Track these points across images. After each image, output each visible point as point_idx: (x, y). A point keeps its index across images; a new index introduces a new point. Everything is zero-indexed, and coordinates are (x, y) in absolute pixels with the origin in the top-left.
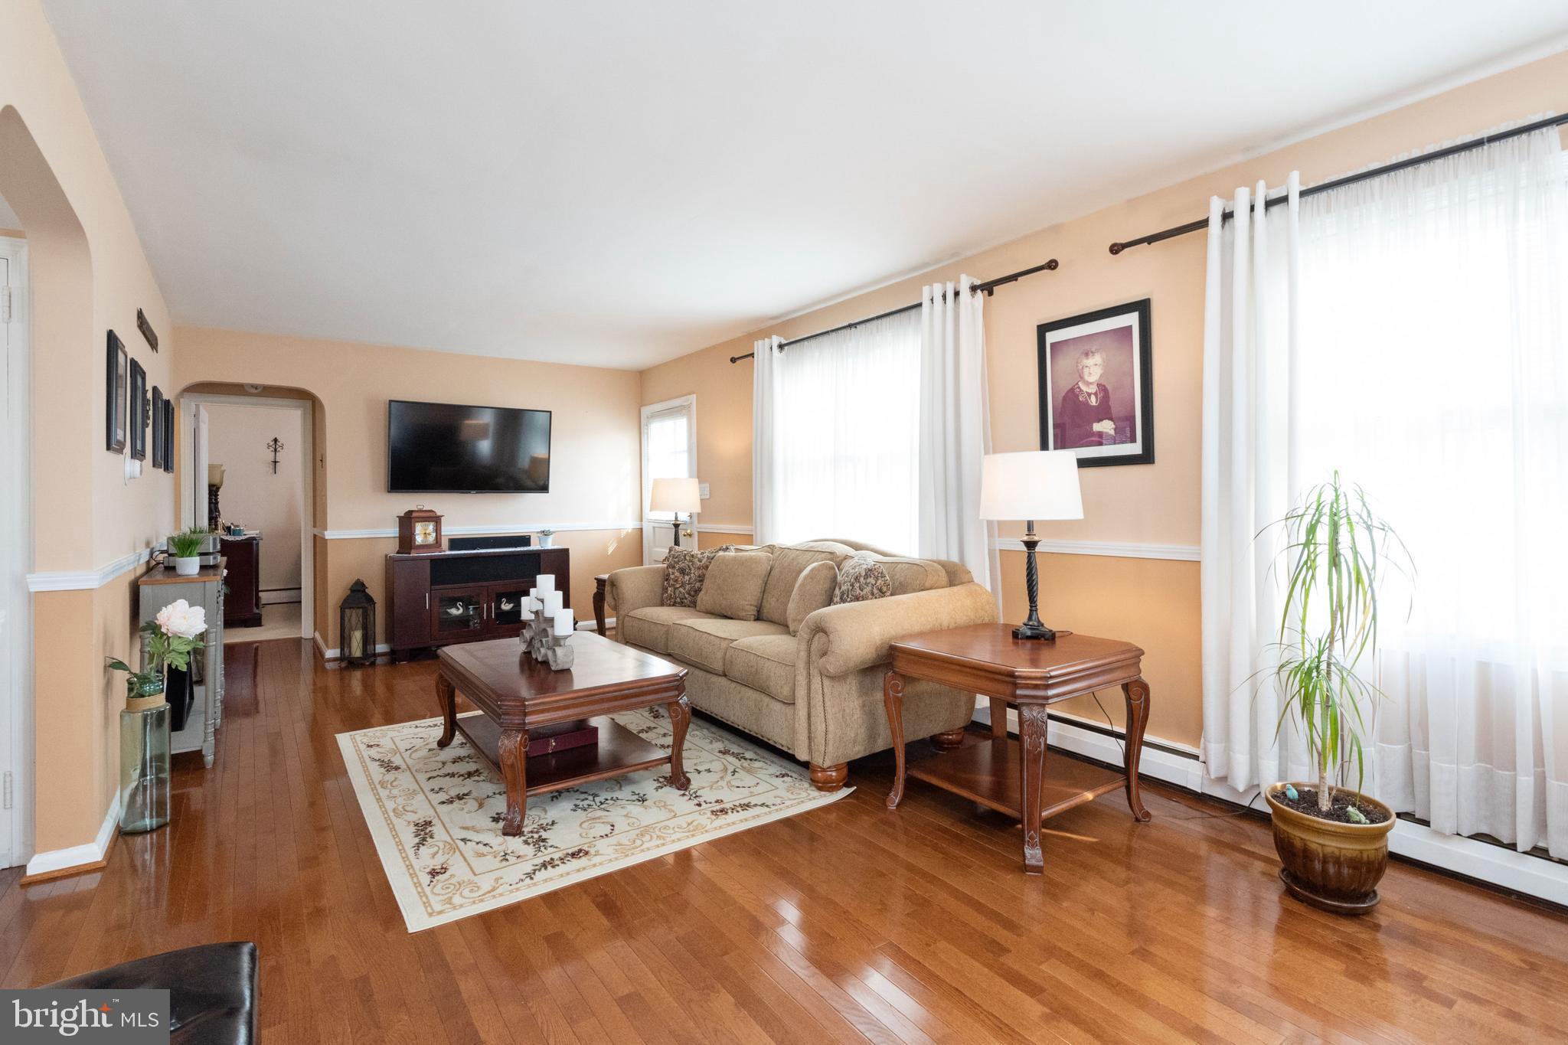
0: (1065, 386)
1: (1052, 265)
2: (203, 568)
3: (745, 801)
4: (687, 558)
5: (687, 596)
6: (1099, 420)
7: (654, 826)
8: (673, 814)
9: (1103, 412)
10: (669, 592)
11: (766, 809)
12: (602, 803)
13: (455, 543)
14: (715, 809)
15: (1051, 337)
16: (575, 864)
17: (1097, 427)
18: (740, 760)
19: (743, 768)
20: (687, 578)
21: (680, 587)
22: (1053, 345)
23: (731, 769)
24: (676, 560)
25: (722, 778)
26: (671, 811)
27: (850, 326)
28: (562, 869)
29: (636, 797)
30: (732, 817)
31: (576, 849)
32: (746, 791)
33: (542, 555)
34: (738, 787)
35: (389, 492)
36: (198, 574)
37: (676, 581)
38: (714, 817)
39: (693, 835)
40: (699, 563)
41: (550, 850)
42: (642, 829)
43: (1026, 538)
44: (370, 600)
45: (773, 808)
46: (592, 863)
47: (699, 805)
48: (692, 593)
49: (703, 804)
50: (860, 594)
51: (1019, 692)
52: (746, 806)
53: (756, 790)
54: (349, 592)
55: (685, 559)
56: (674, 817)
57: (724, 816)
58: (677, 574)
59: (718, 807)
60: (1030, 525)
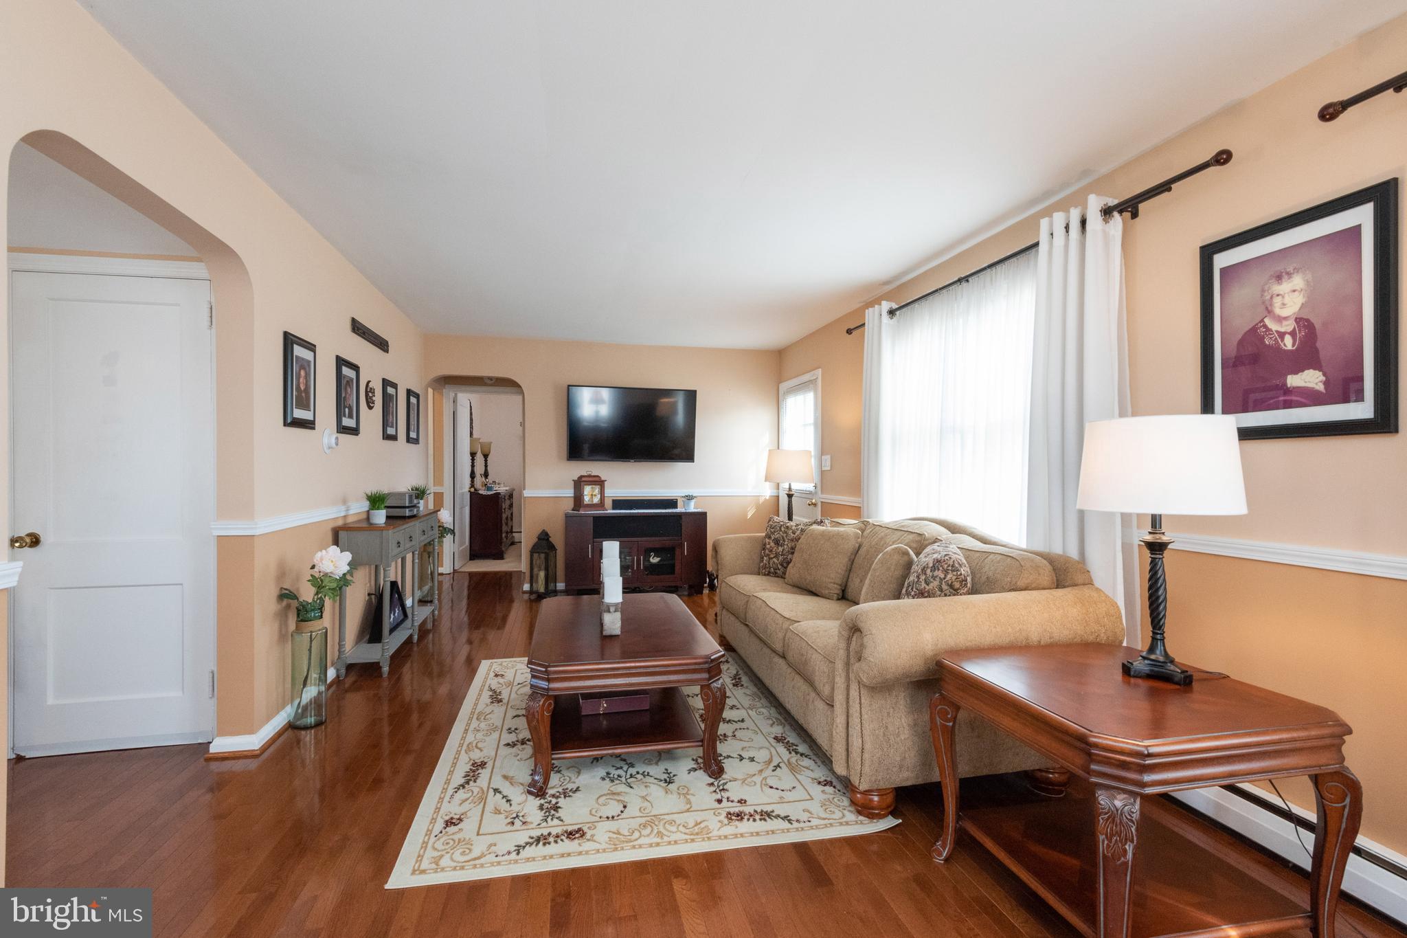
0: (1242, 324)
1: (1223, 158)
2: (388, 517)
3: (768, 808)
4: (783, 529)
5: (780, 567)
6: (1296, 371)
7: (662, 817)
8: (688, 806)
9: (1307, 357)
10: (764, 561)
11: (786, 825)
12: (631, 776)
13: (617, 504)
14: (732, 810)
15: (1221, 260)
16: (567, 845)
17: (1293, 381)
18: (790, 753)
19: (789, 763)
20: (780, 549)
21: (774, 557)
22: (1224, 271)
23: (776, 761)
24: (772, 530)
25: (761, 771)
26: (689, 802)
27: (960, 280)
28: (553, 849)
29: (666, 776)
30: (745, 826)
31: (576, 827)
32: (775, 795)
33: (683, 517)
34: (771, 787)
35: (568, 460)
36: (385, 523)
37: (771, 551)
38: (726, 821)
39: (693, 840)
40: (792, 535)
41: (556, 822)
42: (648, 819)
43: (1149, 538)
44: (552, 547)
45: (796, 825)
46: (581, 849)
47: (720, 801)
48: (785, 565)
49: (725, 800)
50: (925, 588)
51: (1093, 767)
52: (766, 815)
53: (789, 796)
54: (537, 540)
55: (781, 530)
56: (688, 811)
57: (737, 823)
58: (772, 544)
59: (737, 808)
60: (1156, 521)
